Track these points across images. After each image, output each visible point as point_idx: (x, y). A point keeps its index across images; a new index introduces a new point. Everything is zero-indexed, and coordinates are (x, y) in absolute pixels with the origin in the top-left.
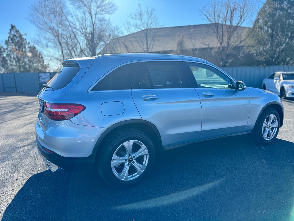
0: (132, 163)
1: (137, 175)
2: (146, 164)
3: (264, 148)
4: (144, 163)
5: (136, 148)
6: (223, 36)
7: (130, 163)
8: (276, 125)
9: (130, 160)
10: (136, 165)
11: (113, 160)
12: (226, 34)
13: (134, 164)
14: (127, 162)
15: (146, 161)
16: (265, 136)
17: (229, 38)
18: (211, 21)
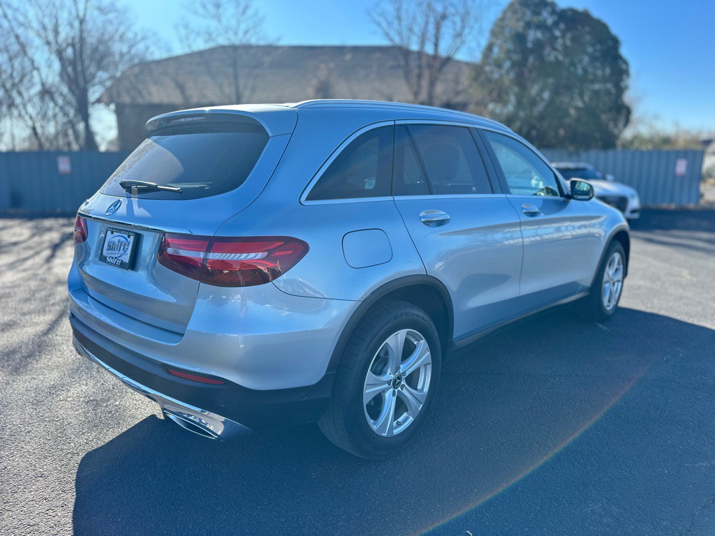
0: (399, 389)
1: (407, 419)
2: (426, 389)
3: (605, 328)
4: (419, 387)
5: (408, 350)
6: (420, 76)
7: (396, 390)
8: (620, 276)
9: (395, 381)
10: (406, 392)
11: (367, 385)
12: (426, 73)
13: (405, 391)
14: (391, 388)
15: (425, 382)
16: (605, 301)
17: (432, 84)
18: (391, 40)
